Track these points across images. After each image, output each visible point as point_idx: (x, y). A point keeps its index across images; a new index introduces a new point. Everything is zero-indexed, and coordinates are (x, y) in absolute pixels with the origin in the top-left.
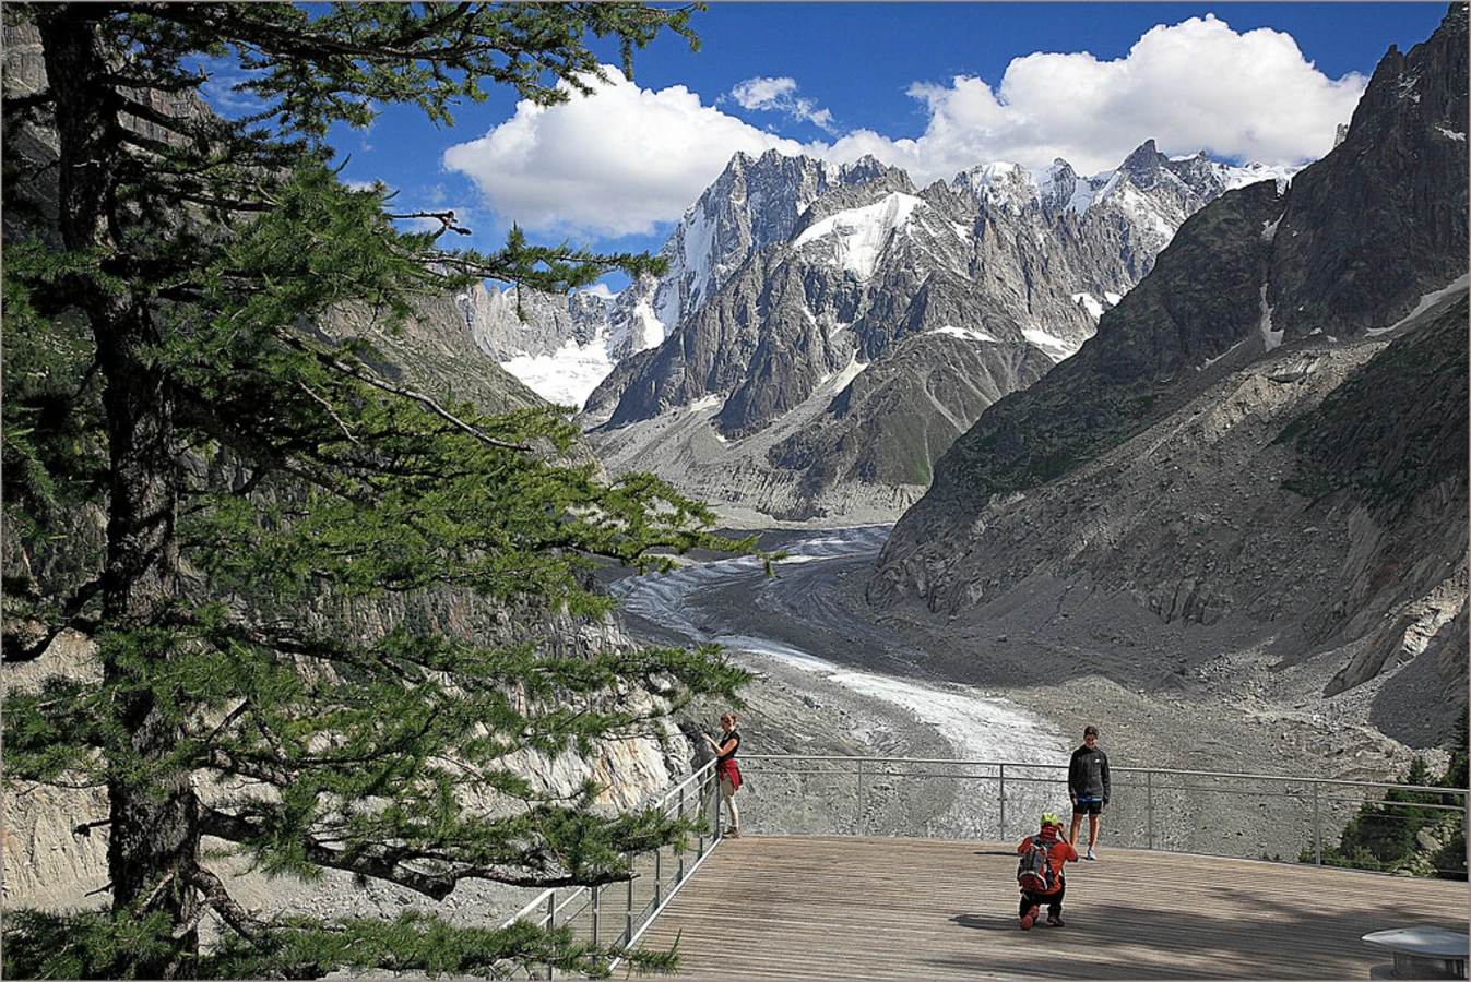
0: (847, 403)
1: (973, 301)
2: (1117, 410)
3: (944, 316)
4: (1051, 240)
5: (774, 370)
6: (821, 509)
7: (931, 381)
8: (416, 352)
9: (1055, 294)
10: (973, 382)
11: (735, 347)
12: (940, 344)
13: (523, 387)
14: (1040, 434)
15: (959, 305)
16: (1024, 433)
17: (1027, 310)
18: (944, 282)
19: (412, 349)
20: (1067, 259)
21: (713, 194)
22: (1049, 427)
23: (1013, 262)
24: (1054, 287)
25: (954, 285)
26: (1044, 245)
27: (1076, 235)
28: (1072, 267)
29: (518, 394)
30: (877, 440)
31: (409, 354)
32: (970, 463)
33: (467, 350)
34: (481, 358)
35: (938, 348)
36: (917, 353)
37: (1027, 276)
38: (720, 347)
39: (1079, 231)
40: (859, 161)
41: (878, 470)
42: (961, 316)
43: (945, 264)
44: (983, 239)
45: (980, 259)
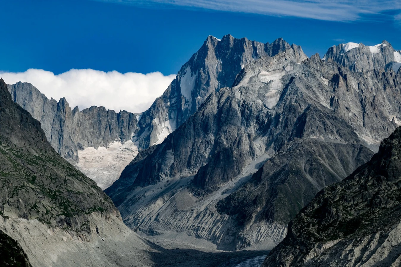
0: (260, 177)
1: (332, 121)
2: (387, 196)
3: (316, 129)
4: (378, 86)
5: (222, 158)
6: (244, 237)
7: (307, 165)
8: (16, 154)
9: (378, 116)
10: (330, 166)
11: (202, 145)
12: (312, 144)
13: (76, 172)
14: (345, 208)
15: (324, 123)
16: (336, 208)
17: (362, 125)
18: (316, 111)
19: (14, 152)
20: (387, 96)
21: (196, 58)
22: (350, 205)
23: (355, 99)
24: (377, 113)
25: (321, 112)
26: (374, 88)
27: (392, 82)
28: (389, 101)
29: (73, 175)
30: (275, 199)
31: (12, 155)
32: (306, 224)
33: (46, 152)
34: (54, 155)
35: (311, 147)
36: (300, 150)
37: (362, 106)
38: (193, 145)
39: (394, 80)
40: (275, 42)
41: (275, 215)
42: (325, 129)
43: (317, 100)
44: (338, 86)
45: (336, 98)
